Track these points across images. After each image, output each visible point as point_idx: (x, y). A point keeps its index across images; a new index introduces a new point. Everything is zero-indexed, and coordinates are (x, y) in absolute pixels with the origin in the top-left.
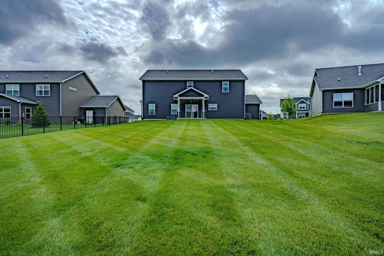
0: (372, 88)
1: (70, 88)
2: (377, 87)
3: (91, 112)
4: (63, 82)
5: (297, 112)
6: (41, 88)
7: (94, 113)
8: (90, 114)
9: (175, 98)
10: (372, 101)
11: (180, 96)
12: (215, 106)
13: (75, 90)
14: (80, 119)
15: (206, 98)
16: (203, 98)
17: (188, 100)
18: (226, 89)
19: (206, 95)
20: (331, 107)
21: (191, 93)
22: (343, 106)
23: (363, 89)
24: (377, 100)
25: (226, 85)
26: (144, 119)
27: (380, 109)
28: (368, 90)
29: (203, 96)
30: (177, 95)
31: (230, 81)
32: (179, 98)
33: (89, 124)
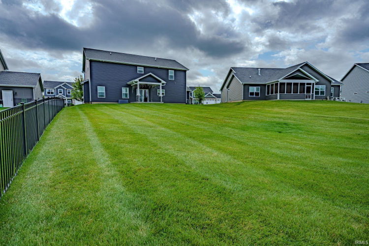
0: (272, 85)
2: (277, 84)
3: (10, 92)
5: (193, 99)
10: (272, 93)
11: (140, 80)
12: (164, 91)
15: (163, 84)
16: (161, 84)
17: (147, 85)
18: (172, 77)
19: (163, 82)
20: (248, 96)
21: (150, 78)
22: (254, 96)
23: (265, 85)
24: (276, 92)
25: (171, 73)
26: (93, 103)
27: (278, 99)
28: (268, 86)
29: (160, 82)
30: (137, 80)
31: (175, 70)
32: (139, 83)
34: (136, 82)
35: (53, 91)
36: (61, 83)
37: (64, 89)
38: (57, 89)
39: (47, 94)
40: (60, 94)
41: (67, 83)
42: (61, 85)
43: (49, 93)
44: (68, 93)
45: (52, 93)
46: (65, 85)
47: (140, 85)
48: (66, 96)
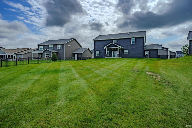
1: (69, 46)
3: (77, 55)
4: (65, 43)
6: (59, 46)
7: (78, 56)
8: (76, 56)
9: (105, 48)
12: (127, 51)
13: (71, 46)
14: (72, 58)
15: (119, 47)
16: (118, 48)
18: (133, 42)
19: (119, 46)
21: (112, 46)
25: (133, 40)
26: (94, 58)
29: (117, 46)
31: (136, 38)
32: (107, 48)
33: (76, 60)
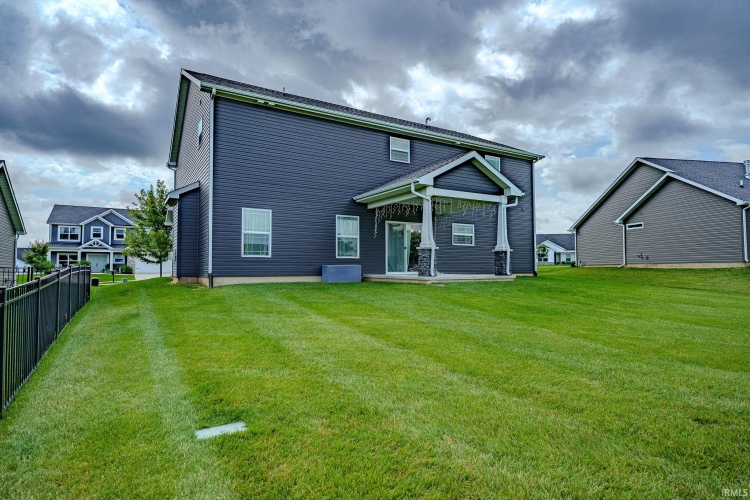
12: (470, 230)
16: (503, 200)
29: (498, 191)
30: (427, 179)
31: (502, 158)
34: (421, 188)
35: (77, 231)
36: (101, 210)
37: (106, 226)
38: (88, 226)
39: (59, 240)
40: (96, 239)
41: (115, 210)
42: (100, 217)
43: (64, 236)
44: (119, 236)
45: (74, 237)
46: (110, 216)
47: (435, 200)
48: (112, 245)
